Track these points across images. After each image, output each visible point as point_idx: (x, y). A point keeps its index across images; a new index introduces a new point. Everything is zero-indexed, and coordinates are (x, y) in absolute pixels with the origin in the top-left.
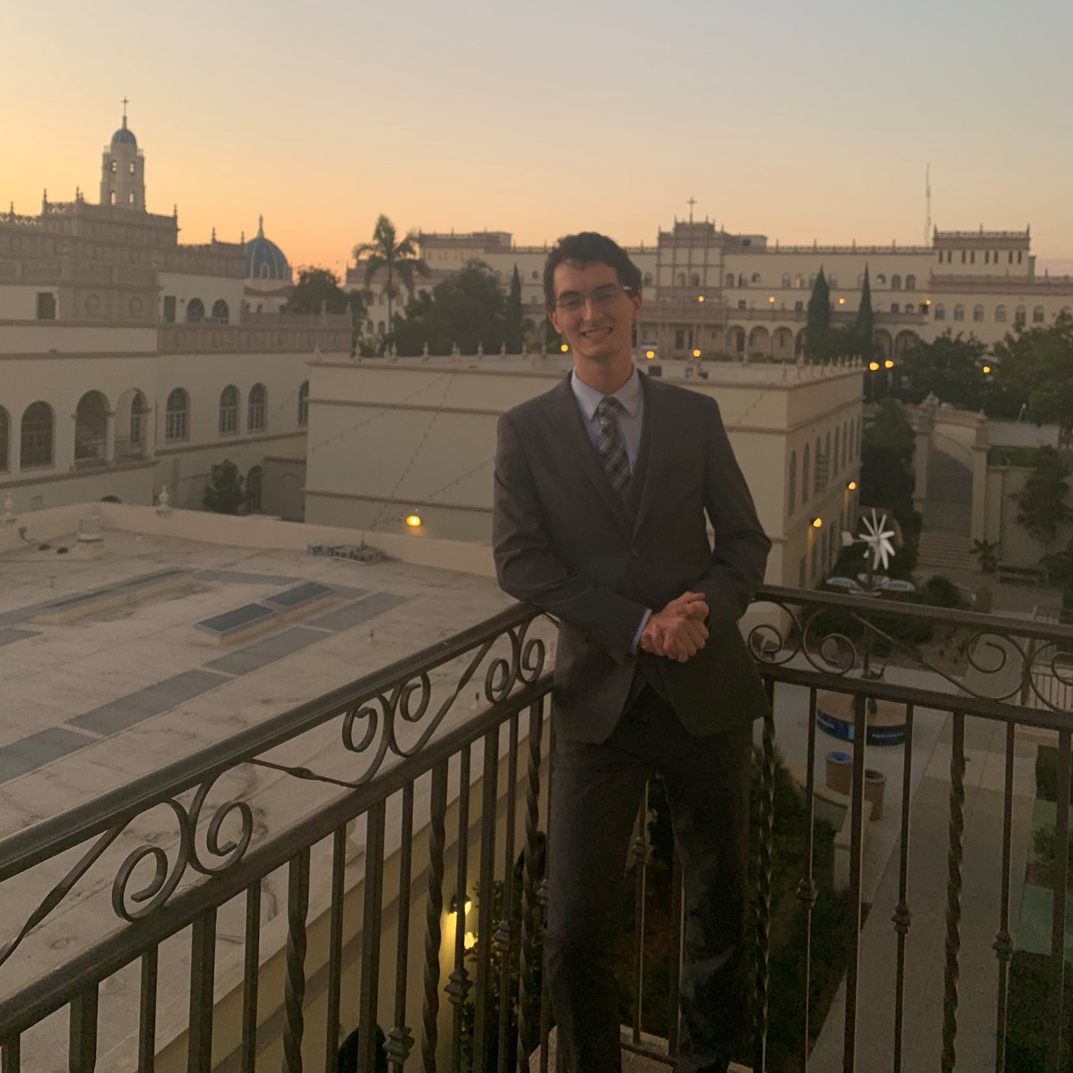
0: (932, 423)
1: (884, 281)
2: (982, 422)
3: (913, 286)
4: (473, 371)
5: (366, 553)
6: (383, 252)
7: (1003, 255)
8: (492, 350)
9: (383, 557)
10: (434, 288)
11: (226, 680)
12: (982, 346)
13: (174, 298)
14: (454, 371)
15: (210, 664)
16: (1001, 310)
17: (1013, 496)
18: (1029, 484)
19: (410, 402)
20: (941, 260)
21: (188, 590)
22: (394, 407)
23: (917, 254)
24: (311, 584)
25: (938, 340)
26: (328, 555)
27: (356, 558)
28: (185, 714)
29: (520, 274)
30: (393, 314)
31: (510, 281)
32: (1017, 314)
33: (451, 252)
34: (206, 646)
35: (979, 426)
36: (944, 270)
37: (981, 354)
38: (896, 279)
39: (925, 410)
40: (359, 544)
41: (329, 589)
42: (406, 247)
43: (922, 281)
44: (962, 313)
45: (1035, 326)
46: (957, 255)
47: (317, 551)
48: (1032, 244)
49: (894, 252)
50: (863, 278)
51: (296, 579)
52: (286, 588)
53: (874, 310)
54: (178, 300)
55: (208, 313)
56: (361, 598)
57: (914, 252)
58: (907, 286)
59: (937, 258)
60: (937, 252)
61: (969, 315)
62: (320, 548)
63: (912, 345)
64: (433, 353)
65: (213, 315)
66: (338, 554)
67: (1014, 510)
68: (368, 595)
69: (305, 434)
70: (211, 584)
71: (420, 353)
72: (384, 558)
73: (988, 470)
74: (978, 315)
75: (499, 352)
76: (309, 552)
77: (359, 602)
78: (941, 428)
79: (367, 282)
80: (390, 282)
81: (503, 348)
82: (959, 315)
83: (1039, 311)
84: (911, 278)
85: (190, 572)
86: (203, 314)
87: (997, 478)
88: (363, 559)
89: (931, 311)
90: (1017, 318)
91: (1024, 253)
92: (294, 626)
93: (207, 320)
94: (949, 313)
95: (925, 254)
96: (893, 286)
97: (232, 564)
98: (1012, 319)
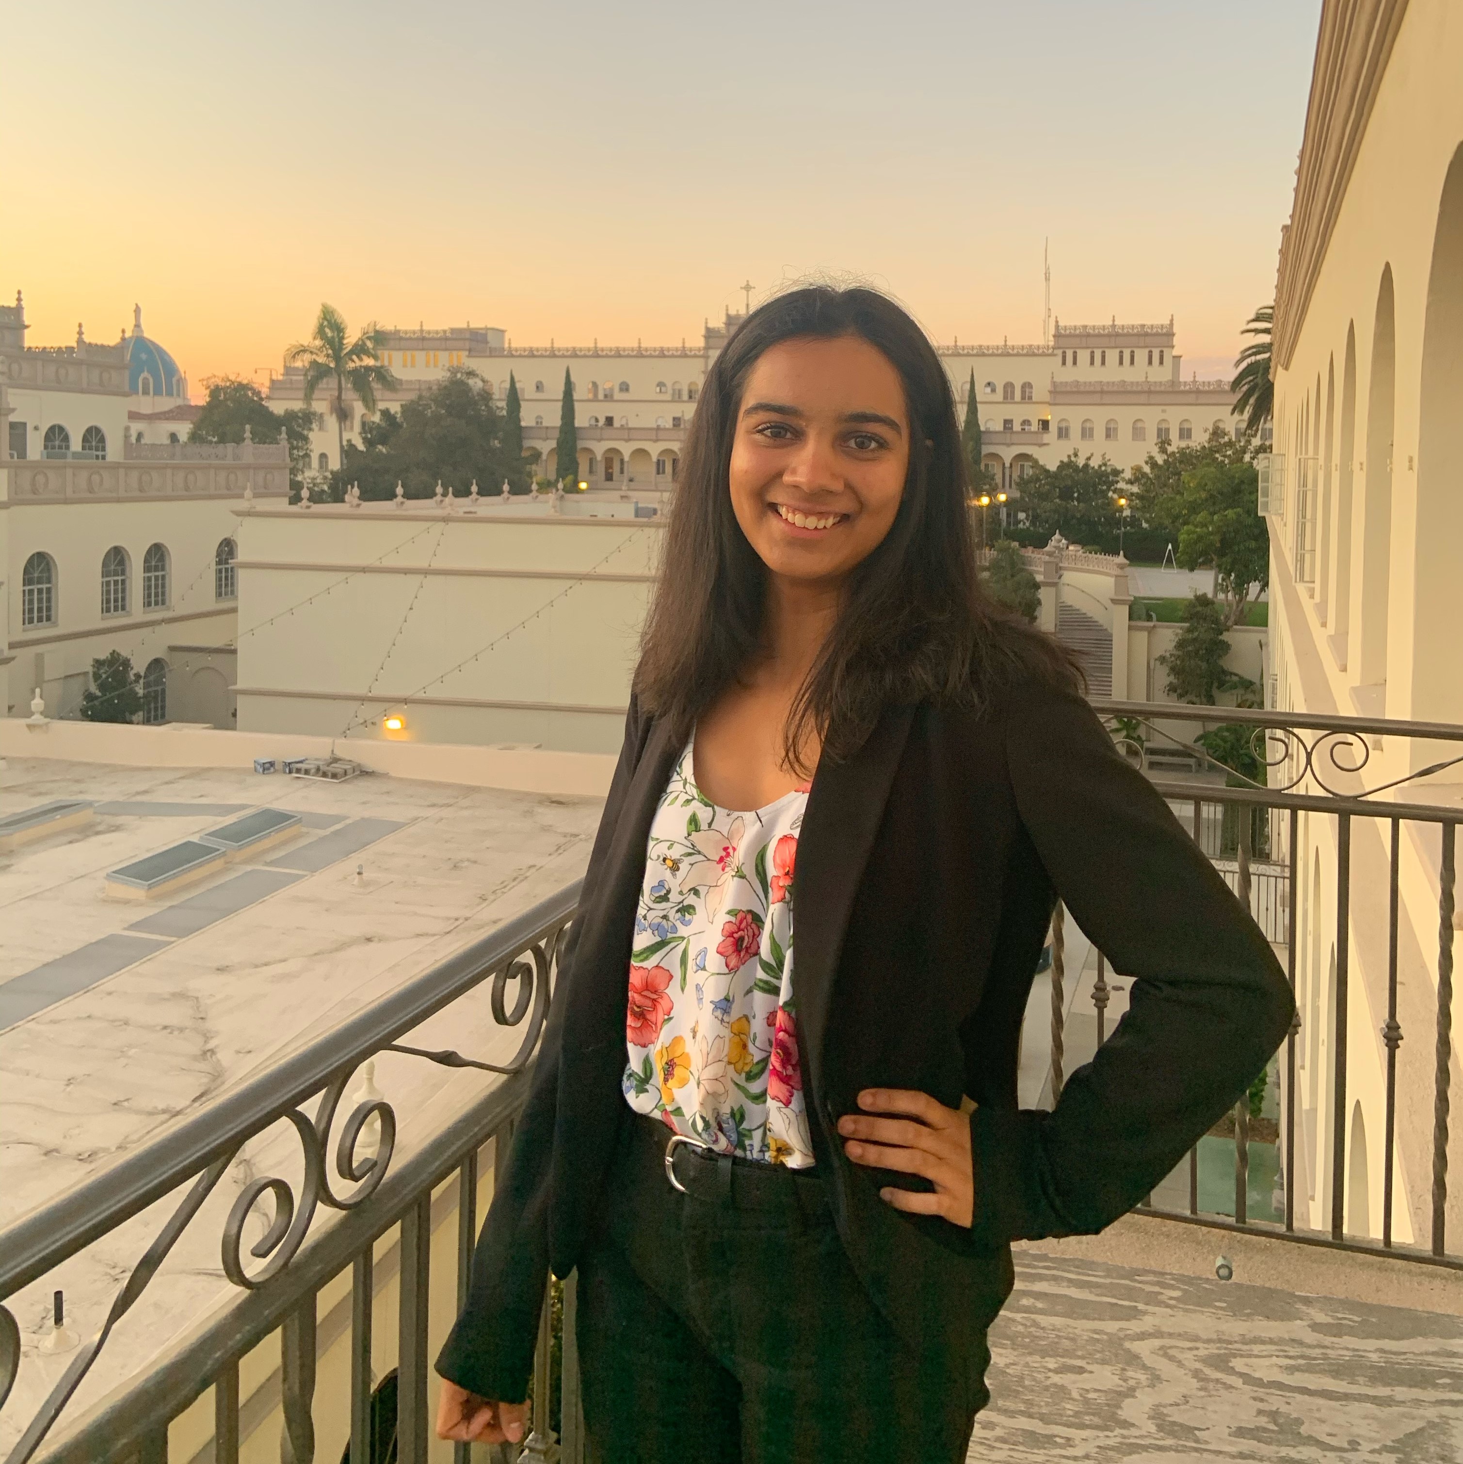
0: (1059, 570)
1: (993, 391)
2: (1121, 567)
3: (1030, 398)
4: (471, 518)
5: (338, 767)
6: (328, 356)
7: (1141, 356)
8: (490, 489)
9: (362, 772)
10: (402, 406)
11: (159, 946)
12: (1116, 472)
13: (25, 424)
14: (446, 520)
15: (134, 926)
16: (1139, 425)
17: (1162, 659)
18: (1181, 645)
19: (387, 563)
20: (1064, 363)
21: (87, 831)
22: (364, 570)
23: (1034, 355)
24: (267, 812)
25: (1063, 466)
26: (285, 772)
27: (325, 775)
28: (110, 994)
29: (518, 385)
30: (345, 443)
31: (504, 396)
32: (1159, 430)
33: (420, 356)
34: (126, 902)
35: (1118, 572)
36: (1068, 375)
37: (1117, 482)
38: (1009, 387)
39: (1050, 554)
40: (327, 755)
41: (293, 817)
42: (360, 350)
43: (1040, 391)
44: (1091, 430)
45: (1183, 444)
46: (1084, 356)
47: (268, 767)
48: (1176, 341)
49: (1006, 353)
50: (967, 387)
51: (243, 807)
52: (230, 819)
53: (982, 428)
54: (29, 428)
55: (76, 444)
56: (338, 827)
57: (1031, 353)
58: (1023, 398)
59: (1059, 359)
60: (1059, 352)
61: (1099, 432)
62: (272, 764)
63: (1029, 472)
64: (409, 495)
65: (84, 448)
66: (298, 771)
67: (1163, 677)
68: (348, 821)
69: (234, 610)
70: (120, 820)
71: (392, 496)
72: (365, 773)
73: (1130, 628)
74: (1110, 433)
75: (499, 493)
76: (256, 770)
77: (336, 833)
78: (1069, 577)
79: (308, 398)
80: (339, 397)
81: (506, 487)
82: (1087, 433)
83: (1186, 426)
84: (1027, 386)
85: (90, 804)
86: (68, 447)
87: (1142, 637)
88: (334, 776)
89: (1053, 428)
90: (1159, 435)
91: (1166, 351)
92: (249, 868)
93: (75, 455)
94: (1075, 431)
95: (1044, 355)
96: (1005, 398)
97: (145, 792)
98: (1152, 438)
